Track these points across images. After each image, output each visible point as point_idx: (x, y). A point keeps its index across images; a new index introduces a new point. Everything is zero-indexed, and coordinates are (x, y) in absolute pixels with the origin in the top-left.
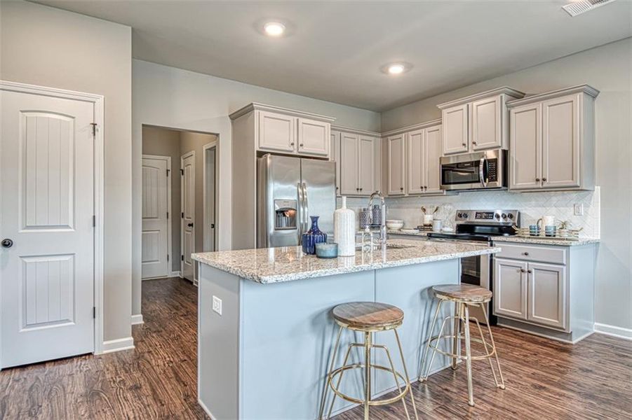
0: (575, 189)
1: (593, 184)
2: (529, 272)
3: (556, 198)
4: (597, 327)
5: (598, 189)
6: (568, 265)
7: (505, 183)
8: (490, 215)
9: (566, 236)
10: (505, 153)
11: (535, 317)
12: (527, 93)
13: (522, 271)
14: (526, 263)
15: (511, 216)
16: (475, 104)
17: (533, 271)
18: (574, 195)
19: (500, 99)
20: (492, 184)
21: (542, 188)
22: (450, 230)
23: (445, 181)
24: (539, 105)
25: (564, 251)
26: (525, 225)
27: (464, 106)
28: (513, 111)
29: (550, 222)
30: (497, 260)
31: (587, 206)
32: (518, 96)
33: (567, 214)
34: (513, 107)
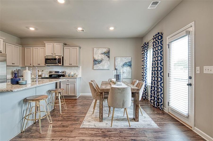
0: (77, 66)
1: (80, 66)
2: (69, 85)
3: (73, 68)
4: (81, 94)
5: (81, 67)
6: (76, 82)
7: (63, 65)
8: (58, 72)
9: (75, 76)
10: (63, 57)
11: (70, 94)
12: (67, 44)
13: (67, 85)
14: (68, 83)
15: (64, 72)
16: (55, 44)
17: (70, 84)
18: (76, 68)
19: (61, 44)
20: (60, 65)
21: (71, 66)
22: (48, 76)
23: (46, 63)
24: (70, 48)
25: (76, 79)
26: (67, 74)
27: (52, 44)
28: (64, 48)
29: (72, 73)
30: (61, 83)
31: (79, 70)
32: (65, 44)
33: (75, 72)
34: (64, 47)
